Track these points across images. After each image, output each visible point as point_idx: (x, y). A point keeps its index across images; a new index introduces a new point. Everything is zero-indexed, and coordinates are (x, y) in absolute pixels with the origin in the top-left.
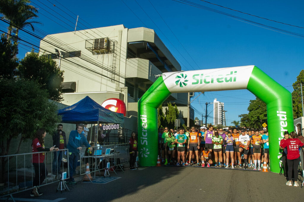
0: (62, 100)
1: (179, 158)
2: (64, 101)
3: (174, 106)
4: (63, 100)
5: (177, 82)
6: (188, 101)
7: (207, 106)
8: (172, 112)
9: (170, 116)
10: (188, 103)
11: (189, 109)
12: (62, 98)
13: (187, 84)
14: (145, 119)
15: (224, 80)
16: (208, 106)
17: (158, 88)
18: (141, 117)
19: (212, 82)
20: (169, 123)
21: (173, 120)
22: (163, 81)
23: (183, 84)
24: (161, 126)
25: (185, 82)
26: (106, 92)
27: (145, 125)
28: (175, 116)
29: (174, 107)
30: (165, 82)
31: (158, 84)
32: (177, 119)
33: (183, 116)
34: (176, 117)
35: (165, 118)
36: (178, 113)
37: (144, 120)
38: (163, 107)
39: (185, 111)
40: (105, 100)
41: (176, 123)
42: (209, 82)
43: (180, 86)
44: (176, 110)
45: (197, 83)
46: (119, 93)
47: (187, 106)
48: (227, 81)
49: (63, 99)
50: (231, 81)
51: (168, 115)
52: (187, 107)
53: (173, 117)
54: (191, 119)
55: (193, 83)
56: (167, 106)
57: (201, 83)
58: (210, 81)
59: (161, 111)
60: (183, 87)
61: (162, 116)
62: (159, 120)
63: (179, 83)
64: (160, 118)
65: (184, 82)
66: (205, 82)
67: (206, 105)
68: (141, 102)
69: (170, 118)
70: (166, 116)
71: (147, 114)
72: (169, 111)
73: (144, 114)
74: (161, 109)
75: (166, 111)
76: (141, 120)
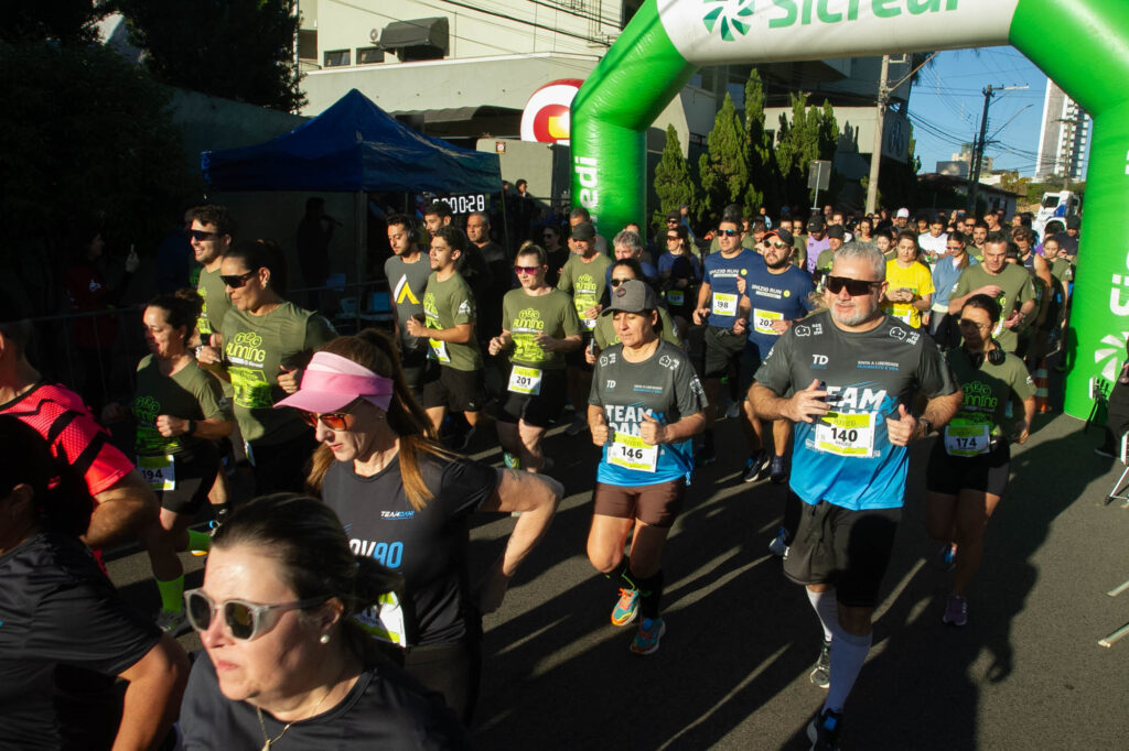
0: (302, 101)
2: (308, 106)
3: (821, 105)
4: (306, 103)
5: (712, 16)
6: (879, 85)
7: (987, 101)
8: (805, 130)
9: (794, 147)
10: (878, 91)
11: (881, 119)
12: (302, 96)
13: (748, 27)
14: (593, 172)
15: (903, 5)
16: (992, 100)
17: (640, 49)
18: (580, 165)
19: (853, 15)
20: (784, 175)
21: (805, 164)
22: (657, 18)
23: (733, 30)
24: (751, 185)
25: (744, 21)
26: (548, 55)
27: (591, 196)
28: (816, 146)
29: (822, 110)
30: (664, 20)
31: (639, 31)
32: (820, 158)
33: (856, 146)
34: (817, 152)
35: (767, 155)
36: (834, 134)
37: (587, 177)
38: (767, 112)
39: (864, 126)
40: (543, 85)
41: (814, 174)
42: (838, 18)
43: (723, 37)
44: (828, 125)
45: (790, 21)
46: (597, 59)
47: (876, 105)
48: (916, 9)
49: (307, 97)
50: (936, 8)
51: (783, 145)
52: (875, 109)
53: (808, 149)
54: (893, 155)
55: (774, 24)
56: (791, 106)
57: (806, 21)
58: (845, 11)
59: (757, 125)
60: (732, 39)
61: (757, 148)
62: (743, 165)
63: (718, 23)
64: (746, 155)
65: (738, 18)
66: (823, 16)
67: (984, 98)
68: (577, 109)
69: (794, 156)
70: (779, 146)
71: (598, 155)
72: (792, 127)
73: (586, 154)
74: (760, 119)
75: (782, 129)
76: (578, 175)
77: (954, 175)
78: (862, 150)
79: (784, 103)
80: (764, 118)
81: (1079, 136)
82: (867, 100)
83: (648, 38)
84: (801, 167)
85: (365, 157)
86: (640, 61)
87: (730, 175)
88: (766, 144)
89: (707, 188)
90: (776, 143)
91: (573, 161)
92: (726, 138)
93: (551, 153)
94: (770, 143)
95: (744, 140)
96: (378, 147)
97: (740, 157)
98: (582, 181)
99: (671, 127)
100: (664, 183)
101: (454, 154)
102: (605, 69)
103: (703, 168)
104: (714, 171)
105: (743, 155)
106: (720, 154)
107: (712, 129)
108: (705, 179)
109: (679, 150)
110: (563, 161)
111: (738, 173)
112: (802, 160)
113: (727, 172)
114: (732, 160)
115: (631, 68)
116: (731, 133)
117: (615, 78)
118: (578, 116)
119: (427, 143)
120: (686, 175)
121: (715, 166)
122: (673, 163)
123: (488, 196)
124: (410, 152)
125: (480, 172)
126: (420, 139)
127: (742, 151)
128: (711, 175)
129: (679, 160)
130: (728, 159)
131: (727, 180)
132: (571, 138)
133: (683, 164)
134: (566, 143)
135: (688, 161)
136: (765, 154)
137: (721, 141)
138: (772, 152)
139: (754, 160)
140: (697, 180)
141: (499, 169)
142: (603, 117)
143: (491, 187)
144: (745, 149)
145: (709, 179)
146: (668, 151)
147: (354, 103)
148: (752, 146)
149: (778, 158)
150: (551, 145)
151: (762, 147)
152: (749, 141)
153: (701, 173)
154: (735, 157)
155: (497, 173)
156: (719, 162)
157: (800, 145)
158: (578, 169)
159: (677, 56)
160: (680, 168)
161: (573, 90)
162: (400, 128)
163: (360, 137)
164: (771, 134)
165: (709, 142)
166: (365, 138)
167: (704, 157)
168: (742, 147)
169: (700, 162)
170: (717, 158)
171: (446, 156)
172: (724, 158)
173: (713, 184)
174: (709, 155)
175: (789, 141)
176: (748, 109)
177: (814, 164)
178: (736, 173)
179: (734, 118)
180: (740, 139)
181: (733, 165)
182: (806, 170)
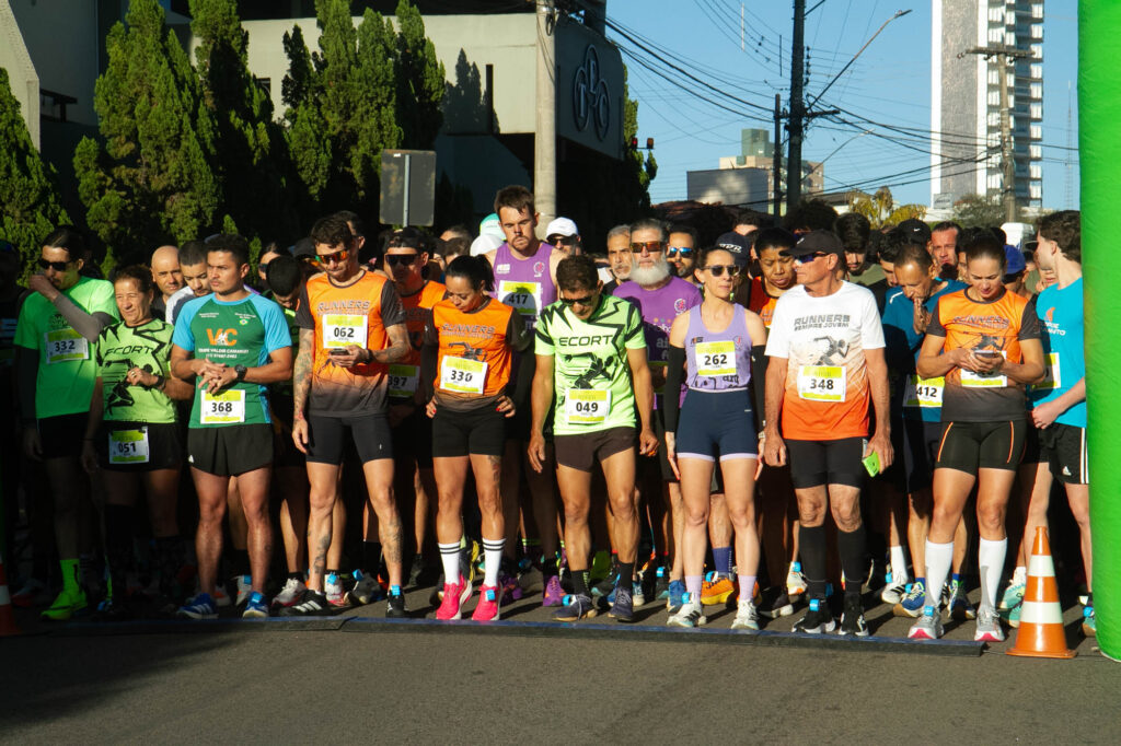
1: (208, 540)
3: (390, 10)
8: (356, 72)
9: (333, 119)
11: (549, 41)
20: (314, 190)
21: (367, 161)
28: (389, 112)
29: (395, 24)
32: (403, 145)
33: (491, 116)
35: (264, 138)
36: (430, 82)
38: (246, 25)
39: (506, 61)
41: (393, 188)
44: (414, 59)
47: (531, 9)
51: (302, 112)
53: (373, 121)
54: (586, 139)
59: (228, 60)
61: (237, 122)
62: (200, 162)
64: (208, 136)
69: (335, 140)
70: (292, 116)
72: (322, 66)
74: (235, 43)
75: (293, 69)
77: (735, 201)
78: (507, 125)
81: (1024, 100)
84: (356, 170)
87: (168, 192)
88: (256, 111)
89: (103, 232)
90: (280, 110)
94: (268, 106)
95: (198, 99)
97: (190, 142)
103: (88, 180)
104: (119, 184)
105: (200, 139)
106: (133, 136)
107: (103, 68)
108: (95, 207)
109: (16, 121)
111: (190, 187)
112: (357, 153)
113: (158, 184)
114: (169, 153)
116: (160, 79)
120: (44, 193)
121: (123, 172)
127: (195, 127)
128: (113, 197)
129: (21, 151)
130: (159, 148)
131: (162, 208)
133: (34, 163)
135: (45, 154)
136: (256, 137)
137: (133, 102)
138: (275, 130)
139: (228, 153)
140: (78, 210)
144: (204, 121)
145: (108, 207)
148: (219, 115)
149: (292, 147)
151: (248, 116)
152: (209, 102)
153: (83, 192)
154: (176, 143)
156: (132, 160)
157: (347, 113)
160: (25, 171)
164: (264, 85)
165: (100, 105)
167: (86, 145)
168: (194, 117)
169: (77, 160)
170: (126, 149)
172: (147, 148)
174: (102, 141)
175: (318, 104)
176: (201, 16)
177: (390, 159)
178: (182, 186)
179: (164, 38)
180: (186, 93)
181: (173, 165)
182: (373, 180)
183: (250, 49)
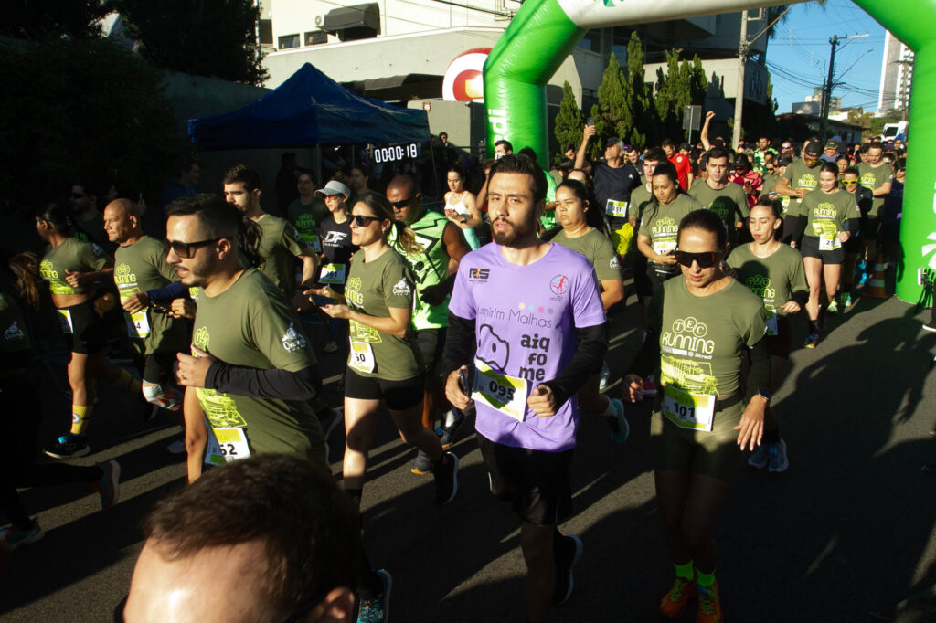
0: (265, 76)
3: (691, 59)
4: (268, 77)
6: (739, 39)
7: (833, 49)
8: (678, 81)
9: (670, 96)
10: (739, 45)
11: (742, 68)
12: (265, 71)
14: (504, 121)
16: (837, 47)
17: (537, 17)
18: (492, 115)
20: (662, 119)
21: (680, 108)
24: (635, 129)
26: (462, 29)
28: (688, 93)
29: (692, 64)
31: (536, 3)
32: (692, 104)
33: (722, 92)
34: (690, 99)
35: (648, 103)
36: (703, 83)
37: (498, 125)
38: (646, 67)
39: (728, 75)
41: (688, 118)
43: (605, 3)
44: (698, 74)
47: (737, 57)
49: (268, 74)
51: (660, 95)
52: (737, 60)
53: (682, 97)
54: (754, 99)
56: (665, 61)
59: (639, 78)
60: (613, 6)
61: (639, 98)
62: (627, 112)
64: (630, 104)
67: (831, 46)
68: (488, 70)
69: (670, 103)
70: (657, 95)
71: (508, 107)
72: (668, 79)
73: (497, 106)
74: (641, 74)
75: (659, 81)
76: (492, 124)
77: (808, 113)
78: (728, 94)
79: (660, 59)
80: (644, 72)
82: (729, 53)
83: (544, 8)
84: (677, 112)
85: (319, 116)
86: (539, 28)
87: (617, 121)
88: (646, 94)
90: (655, 93)
91: (487, 114)
92: (613, 89)
93: (468, 109)
94: (650, 94)
95: (628, 91)
96: (331, 108)
97: (625, 106)
98: (495, 129)
99: (566, 84)
100: (563, 130)
101: (390, 112)
102: (510, 36)
103: (595, 117)
104: (604, 119)
105: (628, 104)
106: (608, 104)
107: (601, 83)
109: (574, 102)
110: (479, 115)
111: (624, 119)
112: (677, 106)
113: (614, 119)
114: (618, 109)
115: (531, 33)
116: (617, 86)
117: (518, 43)
118: (490, 75)
119: (368, 103)
120: (580, 123)
121: (605, 115)
122: (569, 114)
123: (419, 145)
124: (355, 111)
125: (413, 125)
126: (362, 100)
127: (626, 101)
128: (601, 122)
129: (574, 110)
130: (616, 108)
131: (615, 126)
132: (485, 97)
133: (578, 114)
134: (481, 101)
135: (581, 112)
136: (646, 103)
137: (609, 93)
138: (652, 100)
139: (636, 107)
141: (427, 122)
142: (510, 75)
143: (421, 137)
144: (629, 99)
145: (600, 125)
146: (565, 103)
147: (308, 74)
148: (634, 97)
149: (657, 105)
150: (468, 103)
151: (643, 96)
152: (632, 92)
154: (620, 106)
155: (426, 126)
156: (608, 111)
157: (675, 94)
158: (491, 120)
159: (569, 22)
160: (575, 117)
161: (484, 56)
162: (346, 93)
163: (314, 101)
164: (650, 85)
165: (599, 95)
166: (317, 102)
167: (595, 107)
168: (626, 97)
169: (592, 112)
170: (606, 108)
171: (385, 113)
172: (612, 107)
173: (604, 130)
174: (599, 106)
175: (666, 91)
176: (631, 66)
177: (687, 109)
178: (622, 119)
179: (619, 73)
180: (624, 91)
181: (619, 113)
182: (681, 114)
183: (646, 75)
